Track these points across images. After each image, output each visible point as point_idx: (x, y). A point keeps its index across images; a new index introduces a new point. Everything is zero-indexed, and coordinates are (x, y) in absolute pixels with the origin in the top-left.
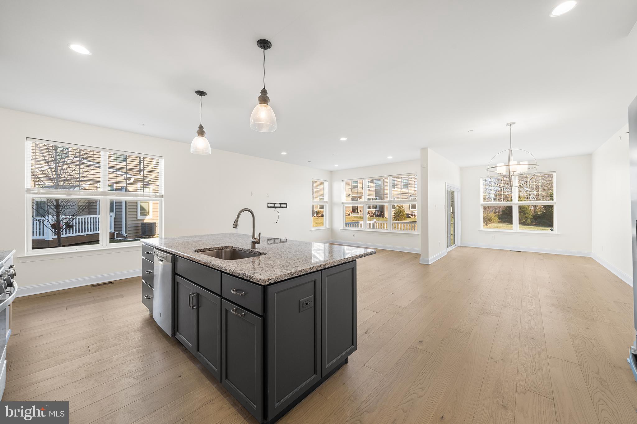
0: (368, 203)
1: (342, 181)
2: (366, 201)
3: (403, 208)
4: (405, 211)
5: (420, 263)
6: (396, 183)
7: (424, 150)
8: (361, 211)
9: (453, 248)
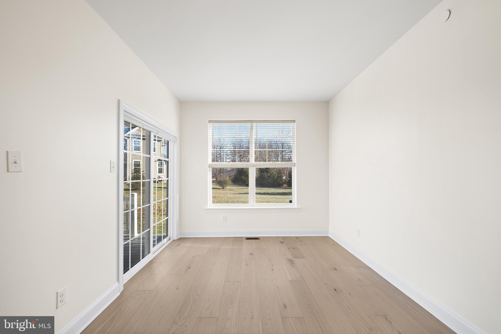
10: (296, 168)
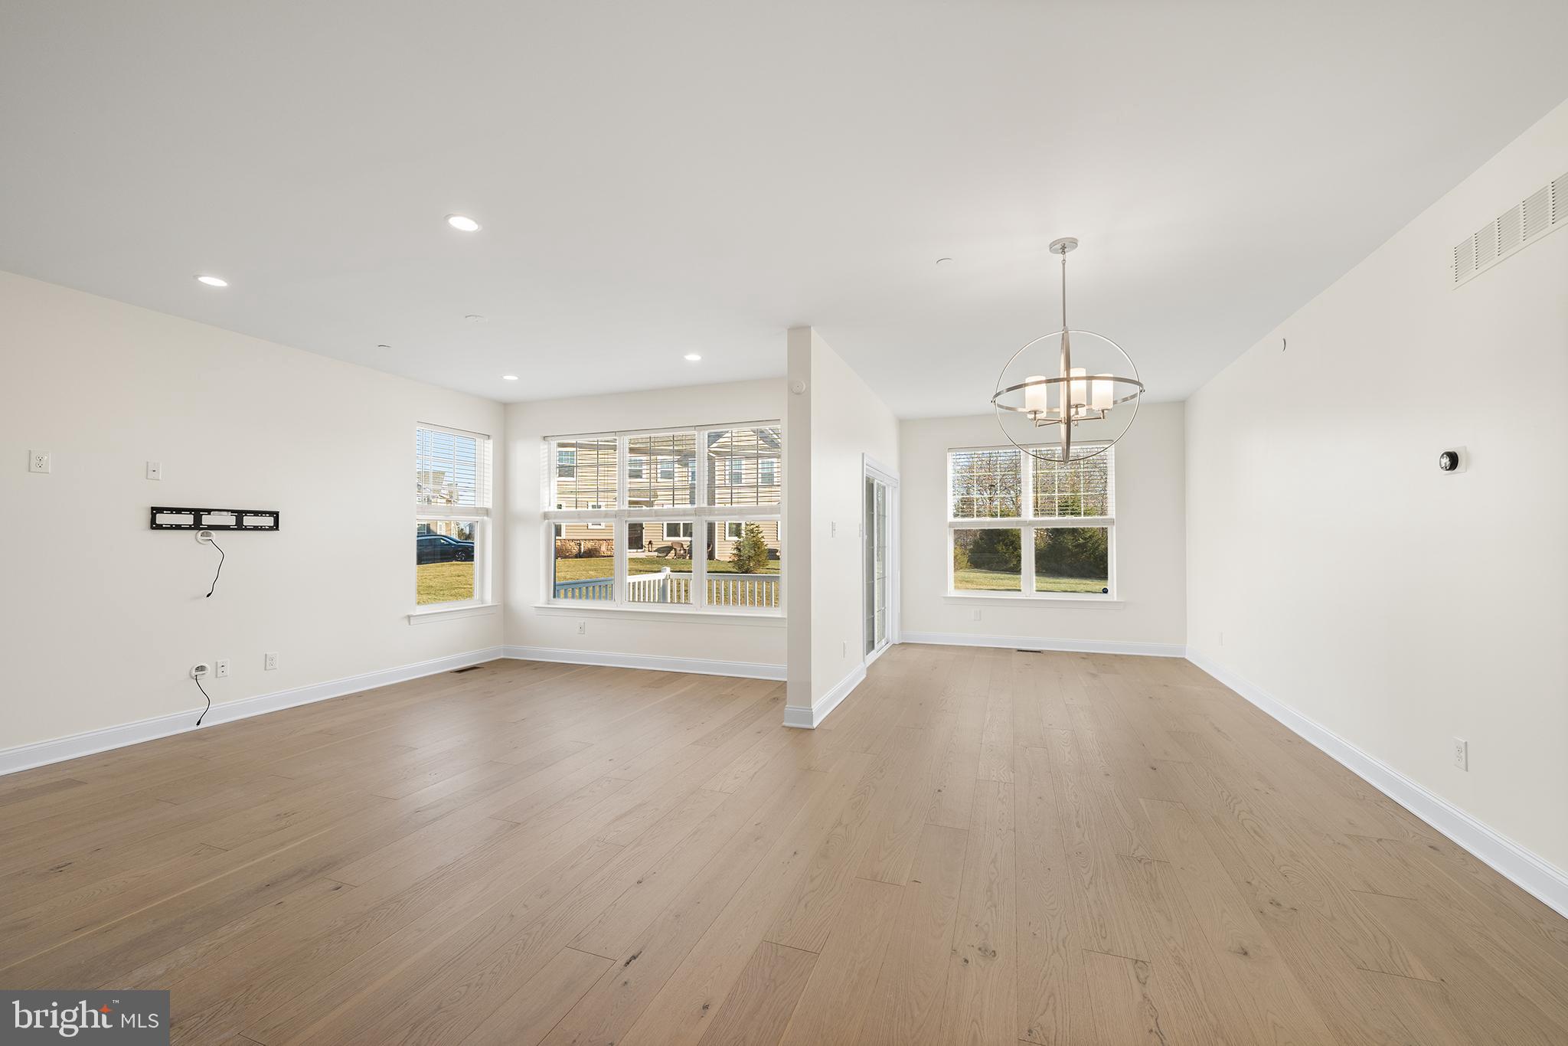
0: (629, 516)
1: (544, 438)
2: (622, 508)
3: (760, 535)
4: (765, 543)
5: (784, 727)
6: (743, 467)
7: (799, 334)
8: (650, 543)
9: (880, 653)
10: (1114, 528)
